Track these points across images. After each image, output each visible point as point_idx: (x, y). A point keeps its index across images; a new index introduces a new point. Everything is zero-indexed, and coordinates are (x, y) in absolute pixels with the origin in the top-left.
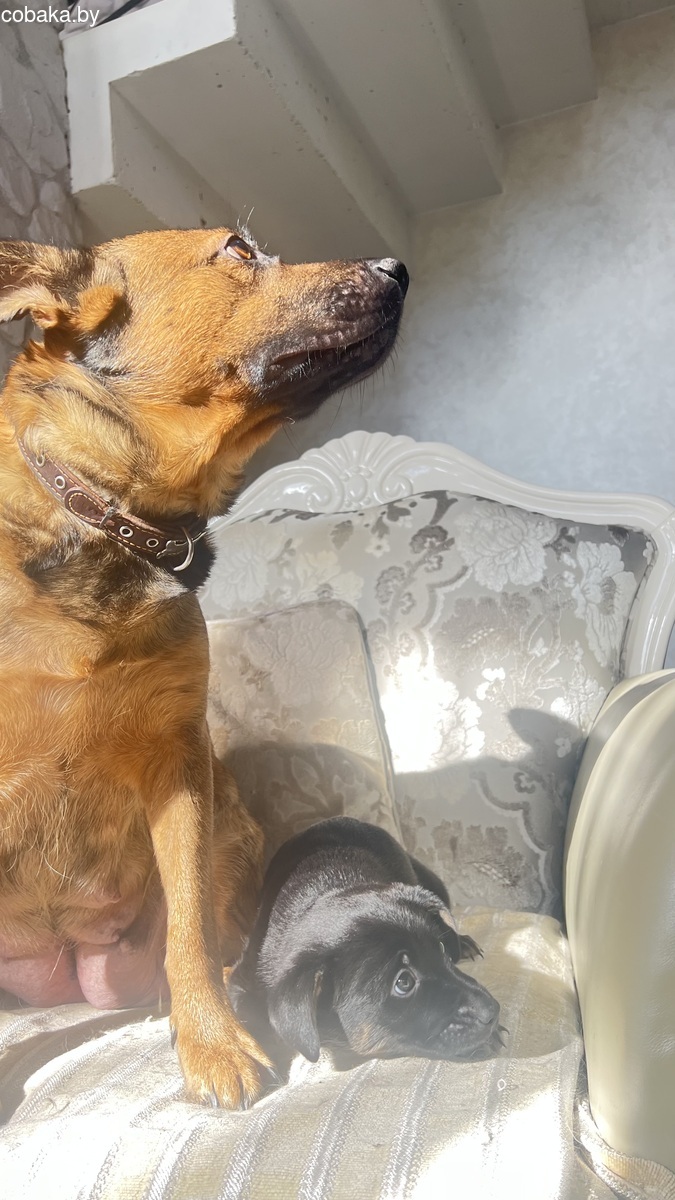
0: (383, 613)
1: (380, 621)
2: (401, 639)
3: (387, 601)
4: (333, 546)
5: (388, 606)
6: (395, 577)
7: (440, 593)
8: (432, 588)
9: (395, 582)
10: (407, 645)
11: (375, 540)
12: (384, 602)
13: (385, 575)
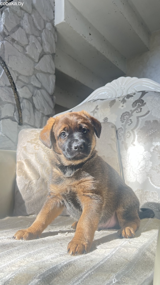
0: (122, 125)
1: (121, 128)
2: (127, 133)
3: (124, 122)
4: (109, 107)
5: (124, 123)
6: (127, 115)
7: (140, 119)
8: (138, 118)
9: (127, 116)
10: (129, 135)
11: (122, 105)
12: (123, 122)
13: (124, 114)
